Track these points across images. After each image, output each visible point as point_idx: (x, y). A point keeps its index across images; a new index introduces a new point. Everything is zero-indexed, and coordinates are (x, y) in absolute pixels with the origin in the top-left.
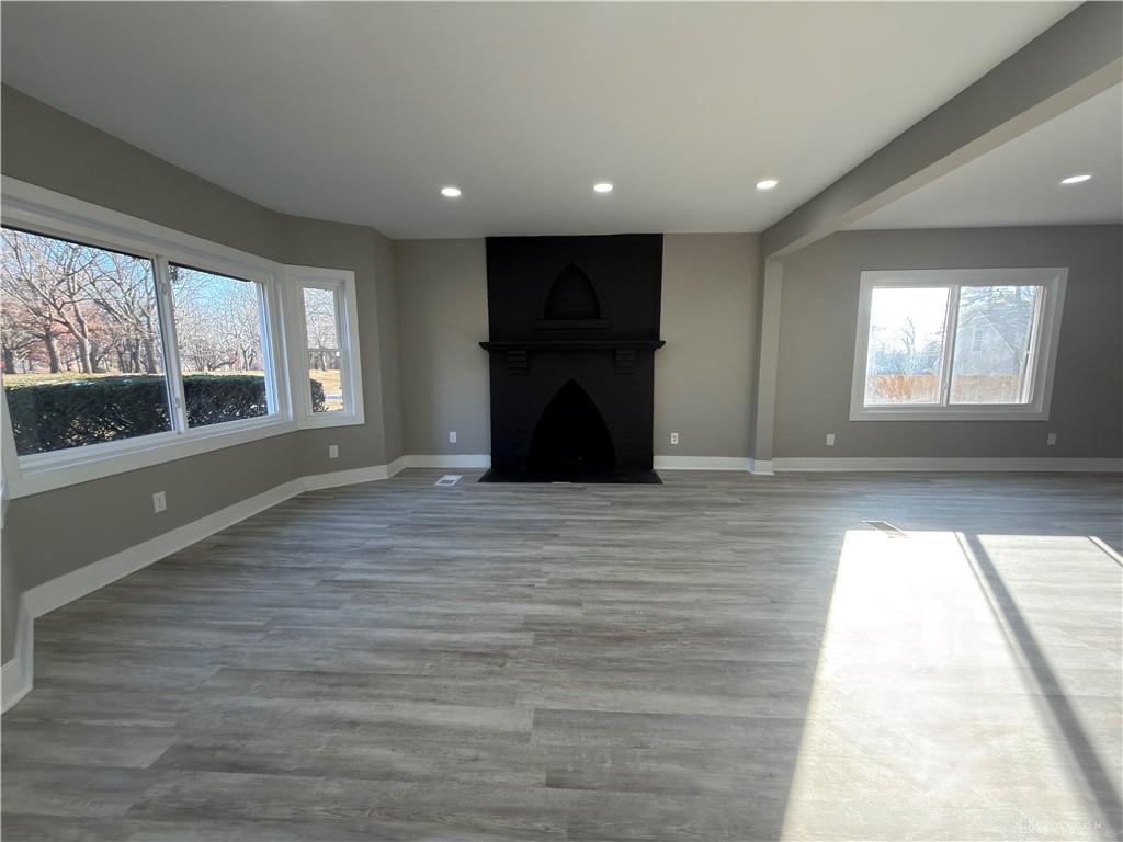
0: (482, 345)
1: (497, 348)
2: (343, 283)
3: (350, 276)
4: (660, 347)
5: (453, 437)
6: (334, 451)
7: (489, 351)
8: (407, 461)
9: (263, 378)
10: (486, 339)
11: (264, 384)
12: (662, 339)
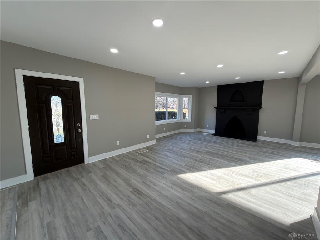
0: (215, 108)
1: (218, 108)
2: (190, 97)
3: (191, 96)
4: (261, 108)
5: (208, 126)
6: (186, 126)
7: (217, 109)
8: (198, 130)
9: (176, 112)
10: (216, 106)
11: (176, 113)
12: (262, 107)
